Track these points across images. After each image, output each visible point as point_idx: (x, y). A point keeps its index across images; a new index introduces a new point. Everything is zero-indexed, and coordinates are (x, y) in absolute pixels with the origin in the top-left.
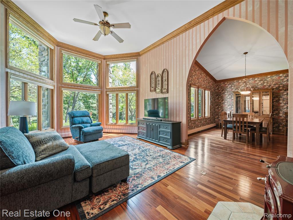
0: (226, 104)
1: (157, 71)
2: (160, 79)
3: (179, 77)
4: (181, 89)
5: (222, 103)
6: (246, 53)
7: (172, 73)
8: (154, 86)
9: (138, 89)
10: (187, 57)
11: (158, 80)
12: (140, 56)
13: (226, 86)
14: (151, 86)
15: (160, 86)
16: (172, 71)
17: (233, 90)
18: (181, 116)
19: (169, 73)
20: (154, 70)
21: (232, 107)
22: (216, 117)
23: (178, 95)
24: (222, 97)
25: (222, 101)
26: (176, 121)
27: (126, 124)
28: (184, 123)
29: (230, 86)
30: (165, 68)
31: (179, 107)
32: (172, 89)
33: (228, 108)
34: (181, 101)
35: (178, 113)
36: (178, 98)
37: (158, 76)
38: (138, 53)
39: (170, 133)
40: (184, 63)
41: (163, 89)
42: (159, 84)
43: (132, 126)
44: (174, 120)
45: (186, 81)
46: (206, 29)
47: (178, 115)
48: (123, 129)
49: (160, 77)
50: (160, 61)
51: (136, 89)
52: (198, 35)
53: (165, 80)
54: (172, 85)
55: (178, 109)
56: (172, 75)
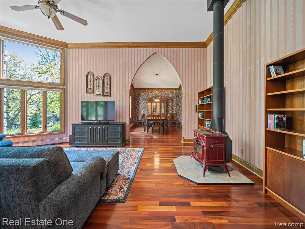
0: (141, 107)
1: (96, 72)
2: (101, 82)
3: (123, 84)
4: (124, 94)
5: (138, 106)
6: (157, 74)
7: (115, 79)
8: (92, 87)
9: (65, 87)
10: (130, 70)
11: (98, 82)
12: (68, 48)
13: (141, 93)
14: (87, 87)
15: (101, 88)
16: (115, 77)
17: (145, 97)
18: (124, 117)
19: (112, 78)
20: (92, 71)
21: (144, 110)
22: (134, 118)
23: (121, 99)
24: (138, 102)
25: (138, 105)
26: (123, 123)
27: (43, 133)
28: (128, 124)
29: (143, 93)
30: (107, 72)
31: (123, 109)
32: (115, 94)
33: (142, 110)
34: (124, 104)
35: (121, 115)
36: (121, 102)
37: (98, 78)
38: (67, 44)
39: (120, 133)
40: (127, 73)
41: (104, 92)
42: (99, 86)
43: (55, 134)
44: (118, 122)
45: (129, 88)
46: (144, 54)
47: (121, 117)
48: (38, 140)
49: (101, 80)
50: (101, 64)
51: (61, 87)
52: (139, 56)
53: (107, 84)
54: (115, 90)
55: (121, 111)
56: (115, 81)
